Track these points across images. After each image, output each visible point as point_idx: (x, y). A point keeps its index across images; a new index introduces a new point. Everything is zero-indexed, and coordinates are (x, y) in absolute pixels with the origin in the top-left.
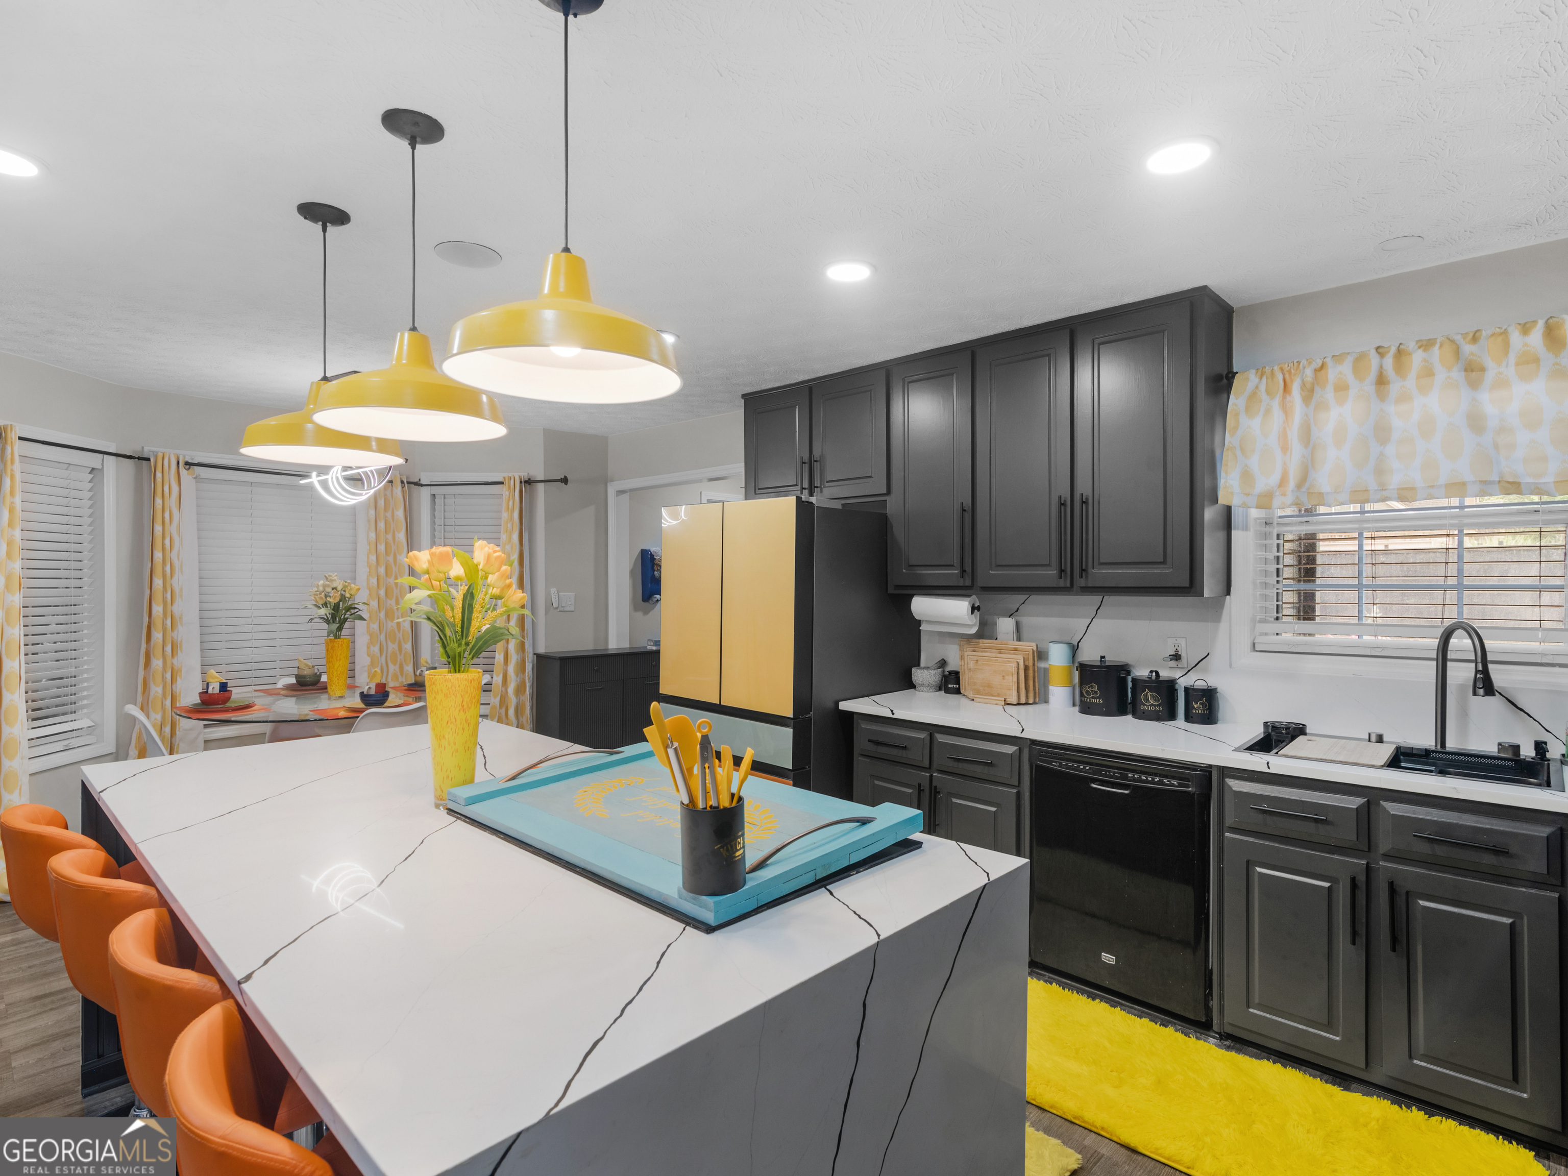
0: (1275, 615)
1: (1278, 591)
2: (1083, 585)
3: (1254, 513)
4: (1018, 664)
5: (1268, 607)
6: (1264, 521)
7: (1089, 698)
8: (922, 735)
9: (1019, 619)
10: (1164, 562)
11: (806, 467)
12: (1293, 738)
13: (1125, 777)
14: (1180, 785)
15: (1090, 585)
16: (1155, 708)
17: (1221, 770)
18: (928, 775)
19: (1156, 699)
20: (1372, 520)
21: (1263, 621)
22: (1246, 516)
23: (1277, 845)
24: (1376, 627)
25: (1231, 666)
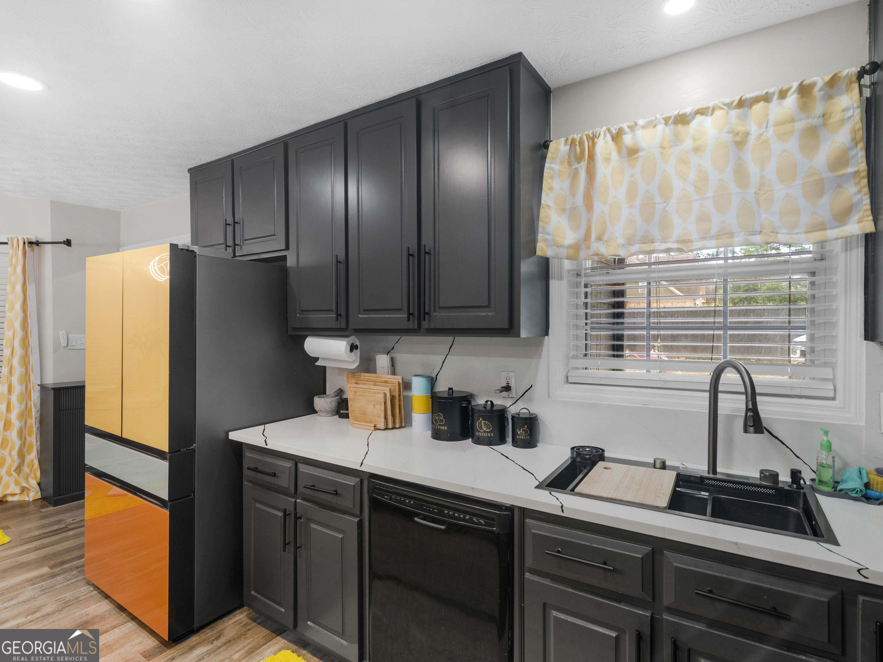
0: (584, 352)
1: (586, 332)
2: (427, 327)
3: (567, 265)
4: (385, 395)
5: (579, 346)
6: (576, 272)
7: (437, 425)
8: (288, 464)
9: (394, 355)
10: (488, 306)
11: (230, 229)
12: (594, 464)
13: (441, 513)
14: (486, 525)
15: (432, 327)
16: (487, 434)
17: (522, 511)
18: (293, 500)
19: (488, 427)
20: (657, 271)
21: (575, 357)
22: (561, 267)
23: (570, 590)
24: (660, 363)
25: (549, 396)
